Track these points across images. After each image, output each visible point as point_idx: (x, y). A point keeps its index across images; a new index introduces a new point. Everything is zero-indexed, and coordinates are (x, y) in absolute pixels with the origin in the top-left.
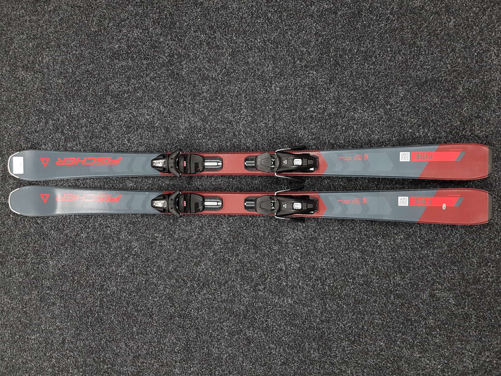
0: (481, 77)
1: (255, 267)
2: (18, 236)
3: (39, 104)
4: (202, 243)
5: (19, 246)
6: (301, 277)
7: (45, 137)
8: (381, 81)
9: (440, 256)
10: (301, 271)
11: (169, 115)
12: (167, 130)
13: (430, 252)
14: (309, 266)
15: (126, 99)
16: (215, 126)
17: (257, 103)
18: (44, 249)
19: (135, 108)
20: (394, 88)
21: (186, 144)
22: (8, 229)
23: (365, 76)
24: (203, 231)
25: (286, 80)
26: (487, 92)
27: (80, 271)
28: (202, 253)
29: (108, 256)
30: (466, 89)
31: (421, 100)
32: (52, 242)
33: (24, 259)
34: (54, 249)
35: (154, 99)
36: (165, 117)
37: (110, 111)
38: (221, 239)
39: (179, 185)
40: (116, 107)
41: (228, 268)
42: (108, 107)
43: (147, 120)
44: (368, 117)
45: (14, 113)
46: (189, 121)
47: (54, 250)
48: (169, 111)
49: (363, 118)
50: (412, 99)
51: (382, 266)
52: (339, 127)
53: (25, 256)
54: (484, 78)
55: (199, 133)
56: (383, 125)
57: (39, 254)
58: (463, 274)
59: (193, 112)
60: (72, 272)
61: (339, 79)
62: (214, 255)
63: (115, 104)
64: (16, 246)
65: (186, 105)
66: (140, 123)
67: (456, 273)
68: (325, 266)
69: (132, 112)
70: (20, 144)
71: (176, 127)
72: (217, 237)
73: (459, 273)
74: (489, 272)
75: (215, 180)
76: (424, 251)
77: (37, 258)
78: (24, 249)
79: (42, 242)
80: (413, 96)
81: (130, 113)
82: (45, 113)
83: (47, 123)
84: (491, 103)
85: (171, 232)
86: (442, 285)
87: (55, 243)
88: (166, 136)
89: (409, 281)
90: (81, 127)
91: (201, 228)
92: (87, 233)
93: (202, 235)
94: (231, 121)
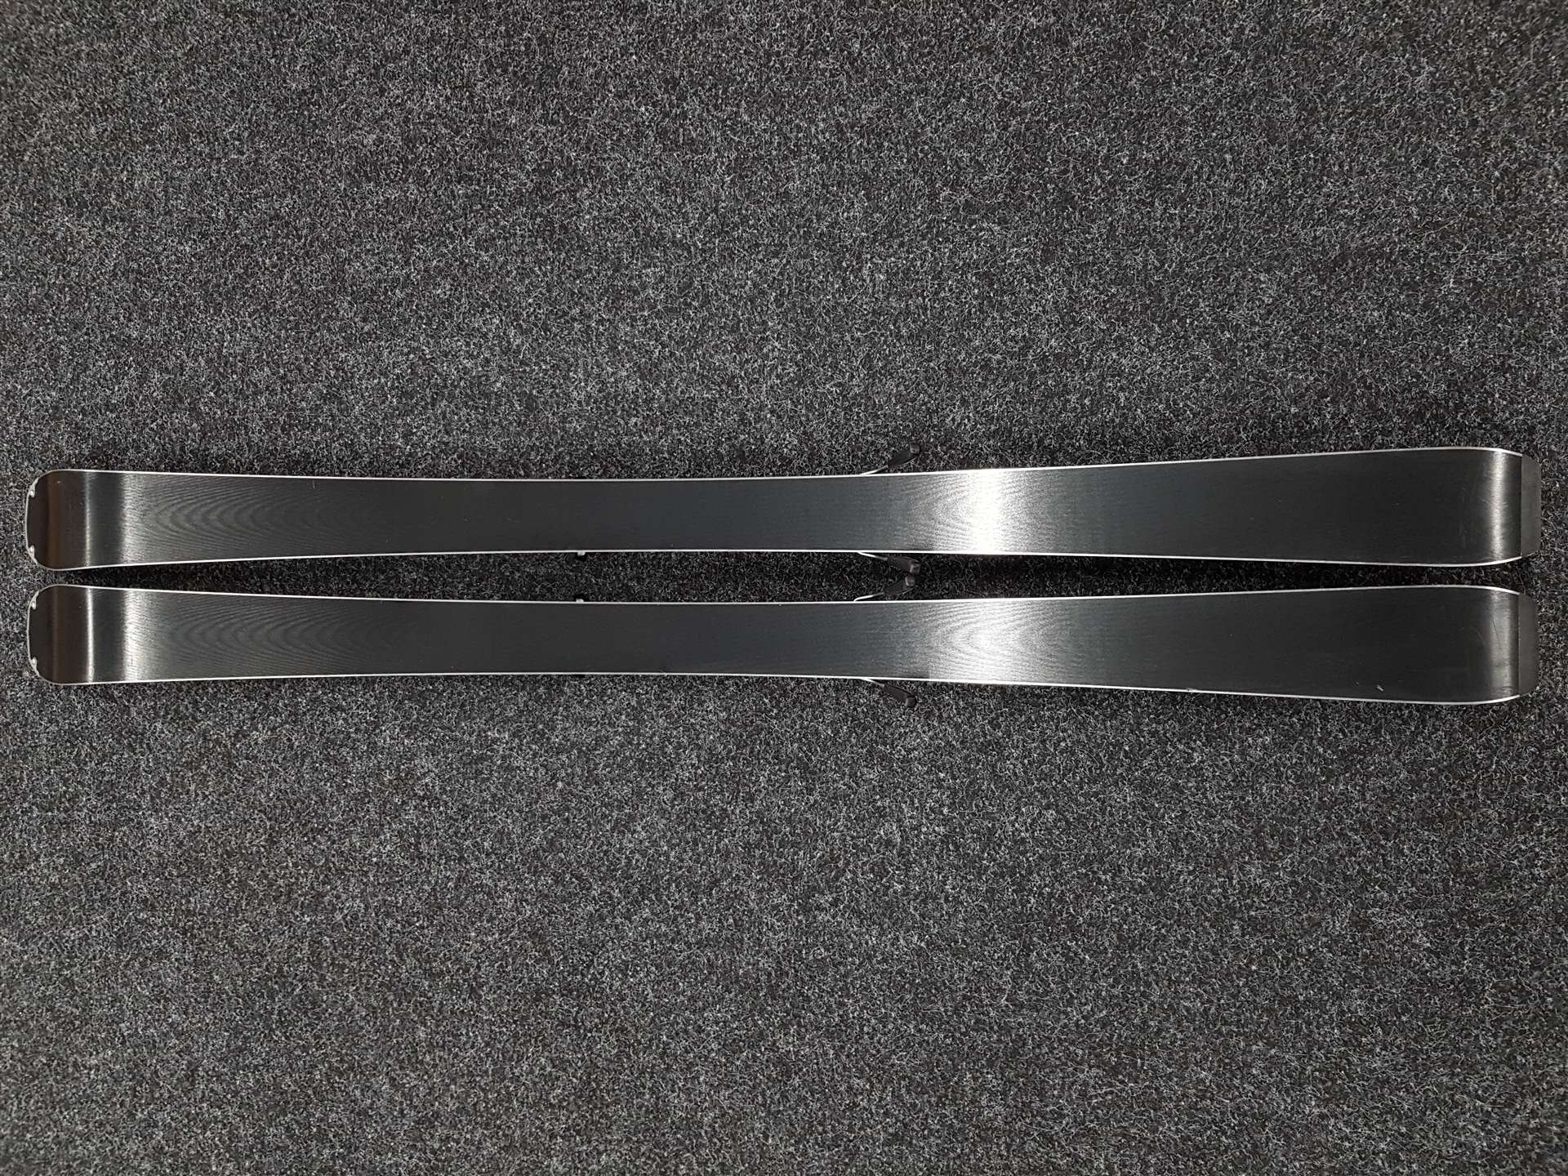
0: (1513, 244)
1: (806, 833)
3: (118, 319)
4: (640, 760)
5: (49, 769)
6: (951, 865)
8: (1203, 254)
9: (1385, 801)
10: (951, 848)
12: (530, 403)
13: (1354, 787)
14: (978, 832)
15: (399, 305)
17: (815, 321)
20: (1244, 277)
21: (591, 447)
23: (1155, 239)
24: (641, 722)
25: (908, 251)
26: (1530, 292)
27: (245, 848)
28: (638, 793)
30: (1468, 281)
31: (1326, 314)
34: (163, 779)
37: (349, 344)
38: (700, 748)
40: (366, 329)
41: (720, 839)
44: (1164, 367)
45: (38, 349)
46: (599, 375)
48: (535, 345)
49: (1148, 371)
50: (1300, 312)
51: (1206, 831)
52: (1073, 398)
53: (69, 801)
54: (1523, 250)
55: (630, 416)
56: (1209, 391)
57: (114, 797)
58: (1456, 855)
59: (613, 348)
61: (1074, 248)
63: (365, 320)
65: (589, 326)
66: (445, 381)
67: (1434, 852)
68: (1027, 831)
72: (685, 740)
73: (1443, 852)
74: (1537, 850)
76: (1336, 785)
77: (109, 808)
78: (68, 779)
80: (1303, 302)
81: (413, 350)
82: (139, 346)
83: (143, 379)
84: (1543, 327)
85: (541, 727)
86: (1392, 890)
88: (525, 423)
89: (1287, 879)
93: (639, 735)
94: (733, 377)
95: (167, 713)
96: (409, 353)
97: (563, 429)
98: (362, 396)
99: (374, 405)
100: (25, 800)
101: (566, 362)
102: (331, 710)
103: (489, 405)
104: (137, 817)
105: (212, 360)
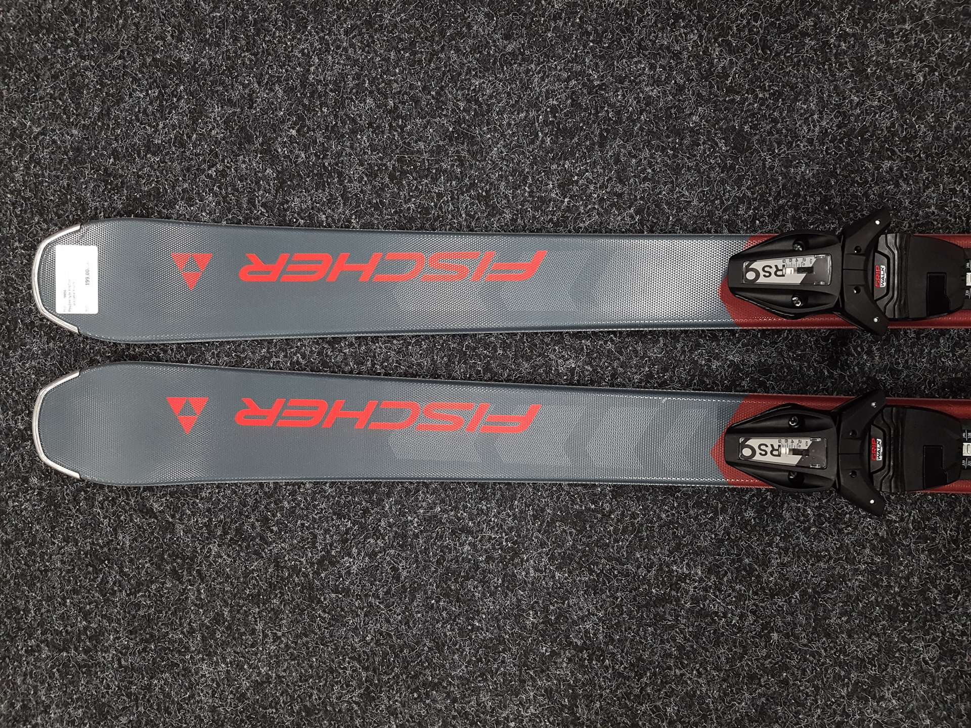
2: (63, 562)
7: (188, 170)
11: (751, 82)
16: (957, 128)
18: (174, 614)
19: (594, 56)
22: (18, 532)
29: (461, 650)
32: (210, 590)
33: (86, 651)
35: (684, 19)
36: (730, 90)
39: (789, 367)
42: (474, 50)
43: (649, 101)
47: (218, 619)
60: (296, 708)
62: (941, 658)
64: (50, 599)
69: (582, 73)
70: (79, 199)
71: (779, 132)
75: (953, 351)
79: (169, 585)
87: (223, 591)
90: (354, 132)
91: (886, 547)
92: (366, 554)
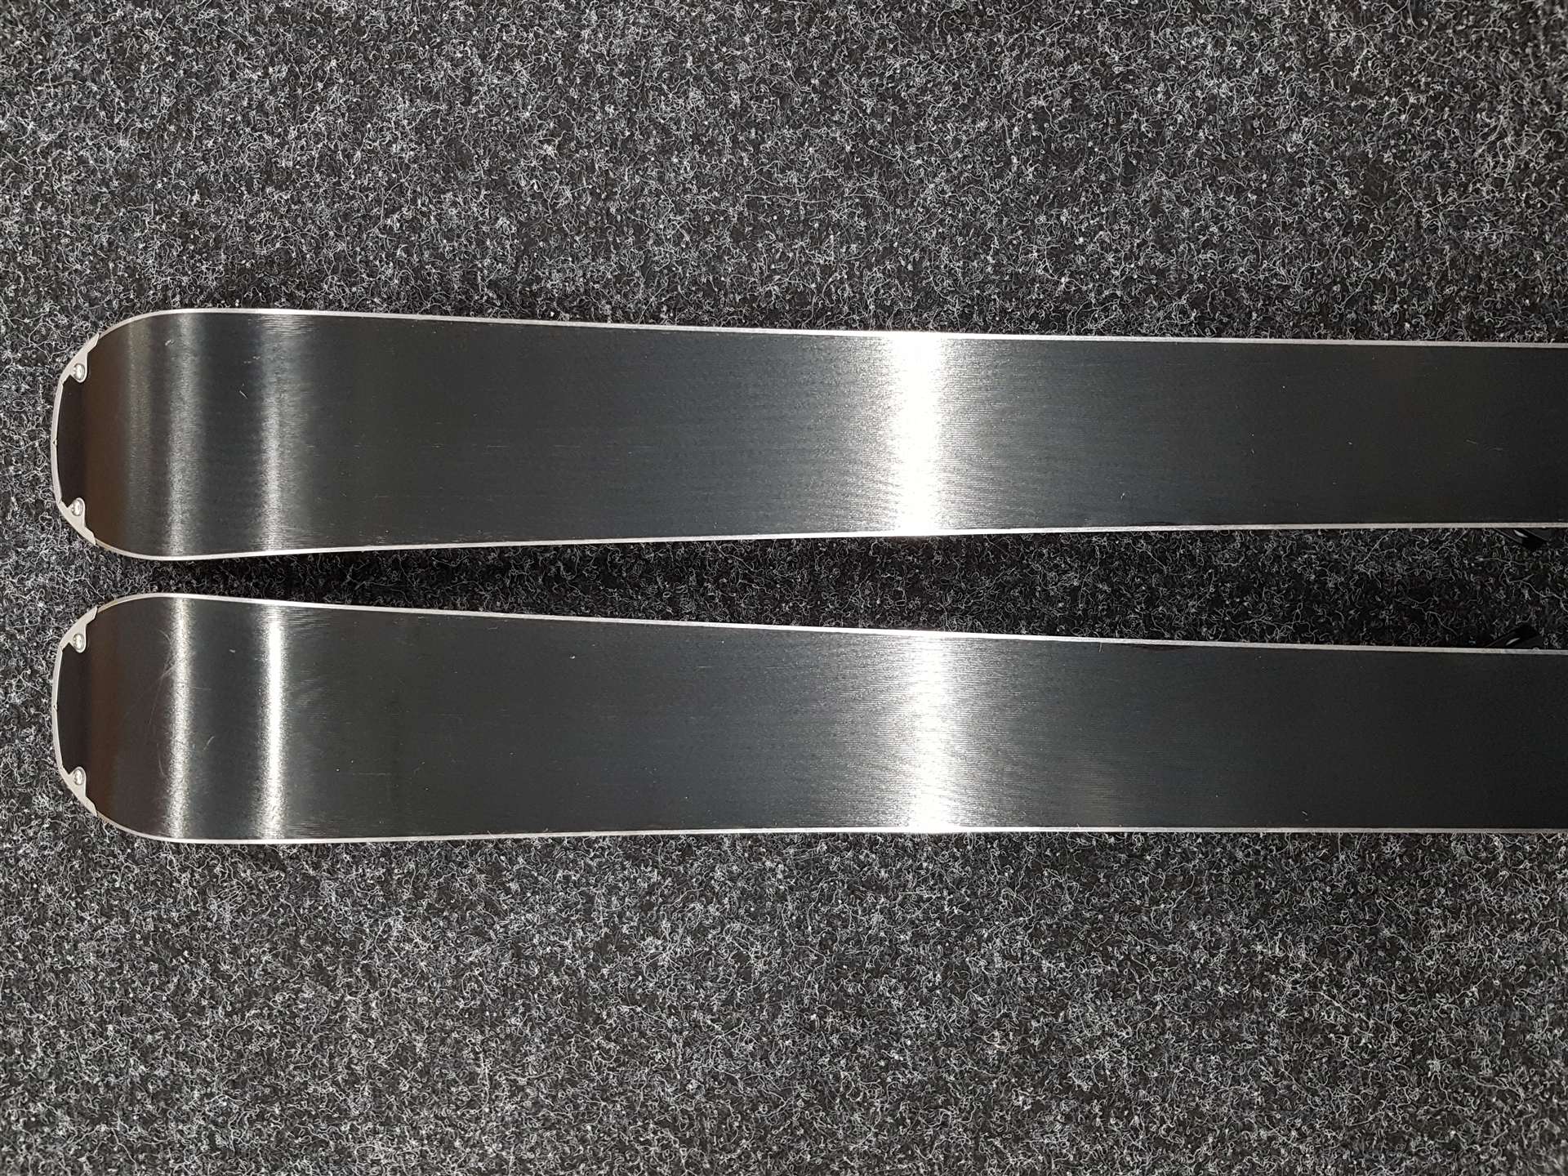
95: (418, 896)
96: (1067, 61)
97: (1455, 244)
98: (945, 160)
99: (976, 180)
100: (34, 1097)
101: (1466, 89)
102: (852, 889)
103: (1271, 184)
104: (337, 1136)
105: (549, 69)
